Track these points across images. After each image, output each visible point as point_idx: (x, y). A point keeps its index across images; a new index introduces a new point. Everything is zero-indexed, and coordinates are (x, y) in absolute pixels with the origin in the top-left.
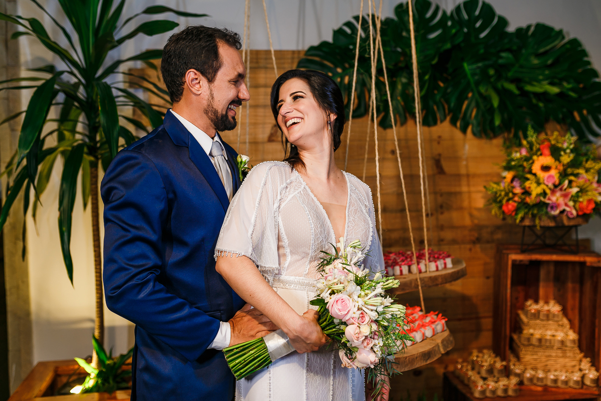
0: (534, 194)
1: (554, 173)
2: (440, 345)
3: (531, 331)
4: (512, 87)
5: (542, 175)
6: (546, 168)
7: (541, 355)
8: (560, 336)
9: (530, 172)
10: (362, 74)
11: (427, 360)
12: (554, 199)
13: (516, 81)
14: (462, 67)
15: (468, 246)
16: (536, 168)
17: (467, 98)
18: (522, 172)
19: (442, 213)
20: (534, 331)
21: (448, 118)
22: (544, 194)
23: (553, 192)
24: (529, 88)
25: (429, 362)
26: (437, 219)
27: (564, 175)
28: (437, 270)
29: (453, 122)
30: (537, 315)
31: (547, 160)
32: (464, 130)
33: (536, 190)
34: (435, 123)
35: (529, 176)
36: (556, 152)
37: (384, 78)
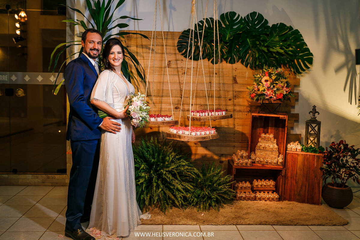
0: (260, 90)
1: (269, 83)
2: (210, 136)
3: (261, 144)
4: (265, 49)
5: (264, 83)
6: (266, 81)
7: (263, 153)
8: (271, 146)
9: (261, 82)
10: (205, 42)
11: (203, 140)
12: (269, 93)
13: (267, 47)
14: (247, 40)
15: (246, 113)
16: (263, 80)
17: (248, 53)
18: (259, 82)
19: (235, 99)
20: (262, 144)
21: (240, 61)
22: (264, 90)
23: (268, 90)
24: (271, 50)
25: (204, 140)
26: (233, 101)
27: (272, 83)
28: (218, 115)
29: (242, 63)
30: (265, 139)
31: (267, 78)
32: (246, 66)
33: (261, 89)
34: (235, 63)
35: (260, 84)
36: (270, 75)
37: (214, 44)
